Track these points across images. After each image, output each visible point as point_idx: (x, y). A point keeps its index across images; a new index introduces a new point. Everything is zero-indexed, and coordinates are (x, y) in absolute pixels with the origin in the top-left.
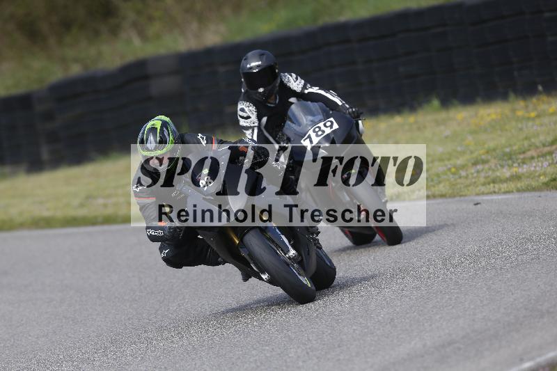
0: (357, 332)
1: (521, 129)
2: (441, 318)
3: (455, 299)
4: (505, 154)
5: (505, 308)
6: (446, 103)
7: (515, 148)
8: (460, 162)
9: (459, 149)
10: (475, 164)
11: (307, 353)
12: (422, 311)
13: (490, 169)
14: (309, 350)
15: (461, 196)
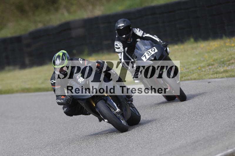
0: (158, 136)
1: (228, 51)
2: (193, 131)
3: (200, 123)
4: (221, 62)
5: (221, 127)
6: (196, 40)
7: (226, 59)
8: (202, 65)
9: (202, 59)
10: (209, 65)
11: (137, 145)
12: (186, 127)
13: (215, 68)
14: (138, 144)
15: (202, 79)
